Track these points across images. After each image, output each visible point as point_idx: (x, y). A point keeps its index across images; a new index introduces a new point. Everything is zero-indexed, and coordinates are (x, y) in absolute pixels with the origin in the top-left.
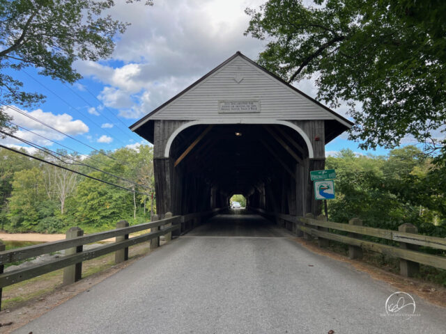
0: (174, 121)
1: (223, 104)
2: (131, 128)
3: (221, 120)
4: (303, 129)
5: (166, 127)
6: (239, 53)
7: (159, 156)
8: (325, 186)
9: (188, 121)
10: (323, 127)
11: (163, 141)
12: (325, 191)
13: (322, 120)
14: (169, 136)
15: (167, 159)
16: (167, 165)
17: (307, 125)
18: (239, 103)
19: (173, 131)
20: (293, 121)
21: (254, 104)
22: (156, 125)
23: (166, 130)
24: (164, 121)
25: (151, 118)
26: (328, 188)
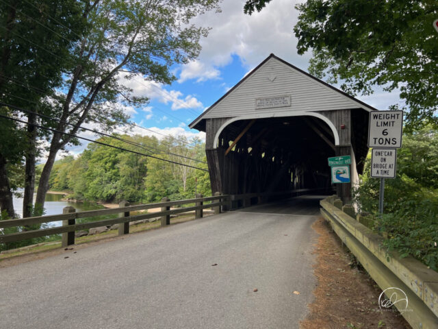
0: (221, 119)
1: (259, 101)
2: (189, 126)
3: (257, 115)
4: (331, 119)
5: (215, 124)
6: (272, 55)
7: (209, 148)
8: (341, 171)
9: (231, 118)
10: (350, 116)
11: (212, 135)
12: (341, 176)
13: (348, 110)
14: (216, 132)
15: (215, 150)
16: (216, 154)
17: (334, 115)
18: (273, 99)
19: (220, 126)
20: (321, 112)
21: (285, 99)
22: (207, 123)
23: (215, 127)
24: (213, 119)
25: (203, 117)
26: (344, 172)
